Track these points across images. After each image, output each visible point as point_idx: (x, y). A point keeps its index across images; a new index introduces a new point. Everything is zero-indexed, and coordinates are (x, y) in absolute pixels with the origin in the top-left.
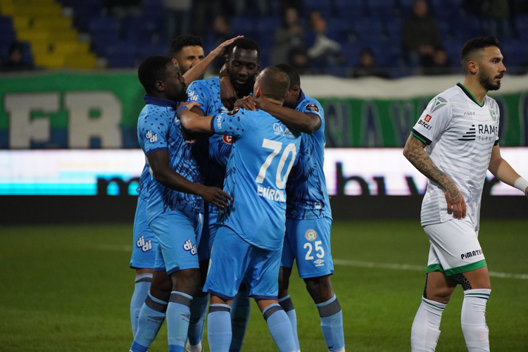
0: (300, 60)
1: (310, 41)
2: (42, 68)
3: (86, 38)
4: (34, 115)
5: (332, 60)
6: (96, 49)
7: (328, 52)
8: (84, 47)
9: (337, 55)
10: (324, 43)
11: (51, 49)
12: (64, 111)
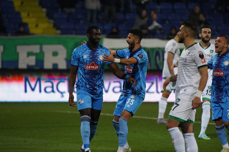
0: (144, 31)
1: (150, 23)
2: (33, 34)
3: (52, 21)
4: (29, 54)
5: (158, 32)
6: (56, 26)
7: (156, 28)
8: (51, 25)
9: (160, 30)
10: (156, 24)
11: (37, 26)
12: (42, 53)
